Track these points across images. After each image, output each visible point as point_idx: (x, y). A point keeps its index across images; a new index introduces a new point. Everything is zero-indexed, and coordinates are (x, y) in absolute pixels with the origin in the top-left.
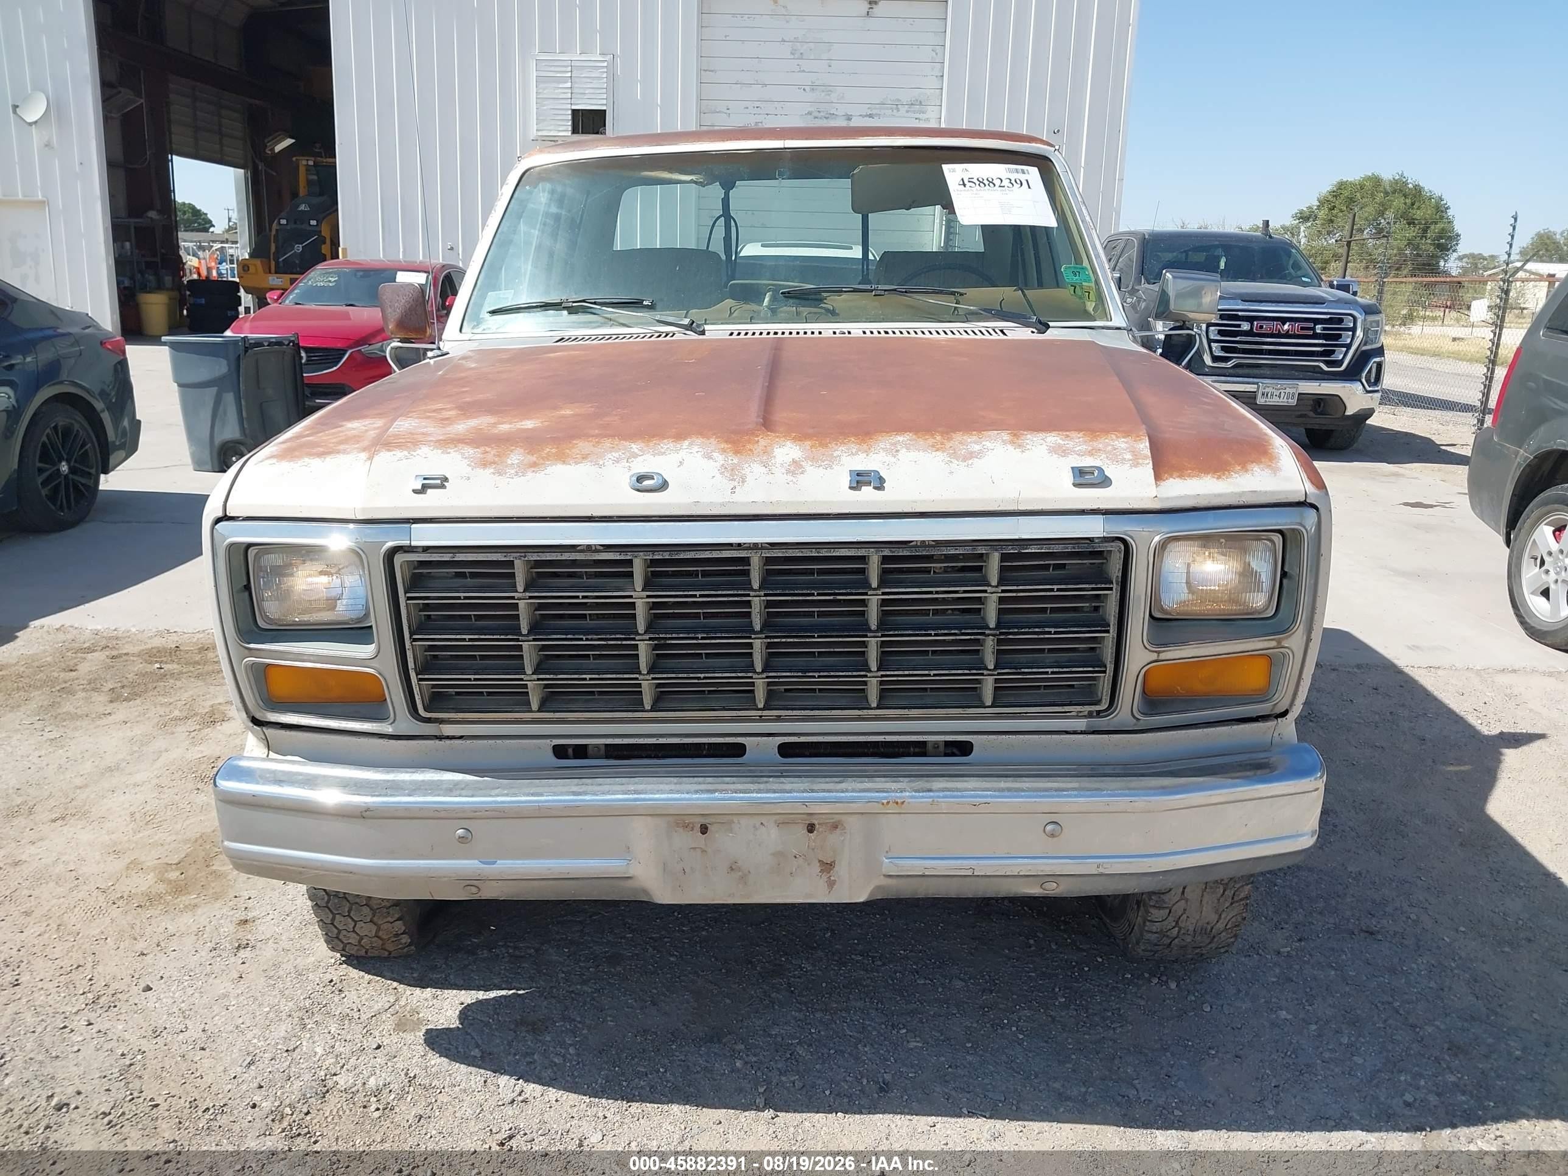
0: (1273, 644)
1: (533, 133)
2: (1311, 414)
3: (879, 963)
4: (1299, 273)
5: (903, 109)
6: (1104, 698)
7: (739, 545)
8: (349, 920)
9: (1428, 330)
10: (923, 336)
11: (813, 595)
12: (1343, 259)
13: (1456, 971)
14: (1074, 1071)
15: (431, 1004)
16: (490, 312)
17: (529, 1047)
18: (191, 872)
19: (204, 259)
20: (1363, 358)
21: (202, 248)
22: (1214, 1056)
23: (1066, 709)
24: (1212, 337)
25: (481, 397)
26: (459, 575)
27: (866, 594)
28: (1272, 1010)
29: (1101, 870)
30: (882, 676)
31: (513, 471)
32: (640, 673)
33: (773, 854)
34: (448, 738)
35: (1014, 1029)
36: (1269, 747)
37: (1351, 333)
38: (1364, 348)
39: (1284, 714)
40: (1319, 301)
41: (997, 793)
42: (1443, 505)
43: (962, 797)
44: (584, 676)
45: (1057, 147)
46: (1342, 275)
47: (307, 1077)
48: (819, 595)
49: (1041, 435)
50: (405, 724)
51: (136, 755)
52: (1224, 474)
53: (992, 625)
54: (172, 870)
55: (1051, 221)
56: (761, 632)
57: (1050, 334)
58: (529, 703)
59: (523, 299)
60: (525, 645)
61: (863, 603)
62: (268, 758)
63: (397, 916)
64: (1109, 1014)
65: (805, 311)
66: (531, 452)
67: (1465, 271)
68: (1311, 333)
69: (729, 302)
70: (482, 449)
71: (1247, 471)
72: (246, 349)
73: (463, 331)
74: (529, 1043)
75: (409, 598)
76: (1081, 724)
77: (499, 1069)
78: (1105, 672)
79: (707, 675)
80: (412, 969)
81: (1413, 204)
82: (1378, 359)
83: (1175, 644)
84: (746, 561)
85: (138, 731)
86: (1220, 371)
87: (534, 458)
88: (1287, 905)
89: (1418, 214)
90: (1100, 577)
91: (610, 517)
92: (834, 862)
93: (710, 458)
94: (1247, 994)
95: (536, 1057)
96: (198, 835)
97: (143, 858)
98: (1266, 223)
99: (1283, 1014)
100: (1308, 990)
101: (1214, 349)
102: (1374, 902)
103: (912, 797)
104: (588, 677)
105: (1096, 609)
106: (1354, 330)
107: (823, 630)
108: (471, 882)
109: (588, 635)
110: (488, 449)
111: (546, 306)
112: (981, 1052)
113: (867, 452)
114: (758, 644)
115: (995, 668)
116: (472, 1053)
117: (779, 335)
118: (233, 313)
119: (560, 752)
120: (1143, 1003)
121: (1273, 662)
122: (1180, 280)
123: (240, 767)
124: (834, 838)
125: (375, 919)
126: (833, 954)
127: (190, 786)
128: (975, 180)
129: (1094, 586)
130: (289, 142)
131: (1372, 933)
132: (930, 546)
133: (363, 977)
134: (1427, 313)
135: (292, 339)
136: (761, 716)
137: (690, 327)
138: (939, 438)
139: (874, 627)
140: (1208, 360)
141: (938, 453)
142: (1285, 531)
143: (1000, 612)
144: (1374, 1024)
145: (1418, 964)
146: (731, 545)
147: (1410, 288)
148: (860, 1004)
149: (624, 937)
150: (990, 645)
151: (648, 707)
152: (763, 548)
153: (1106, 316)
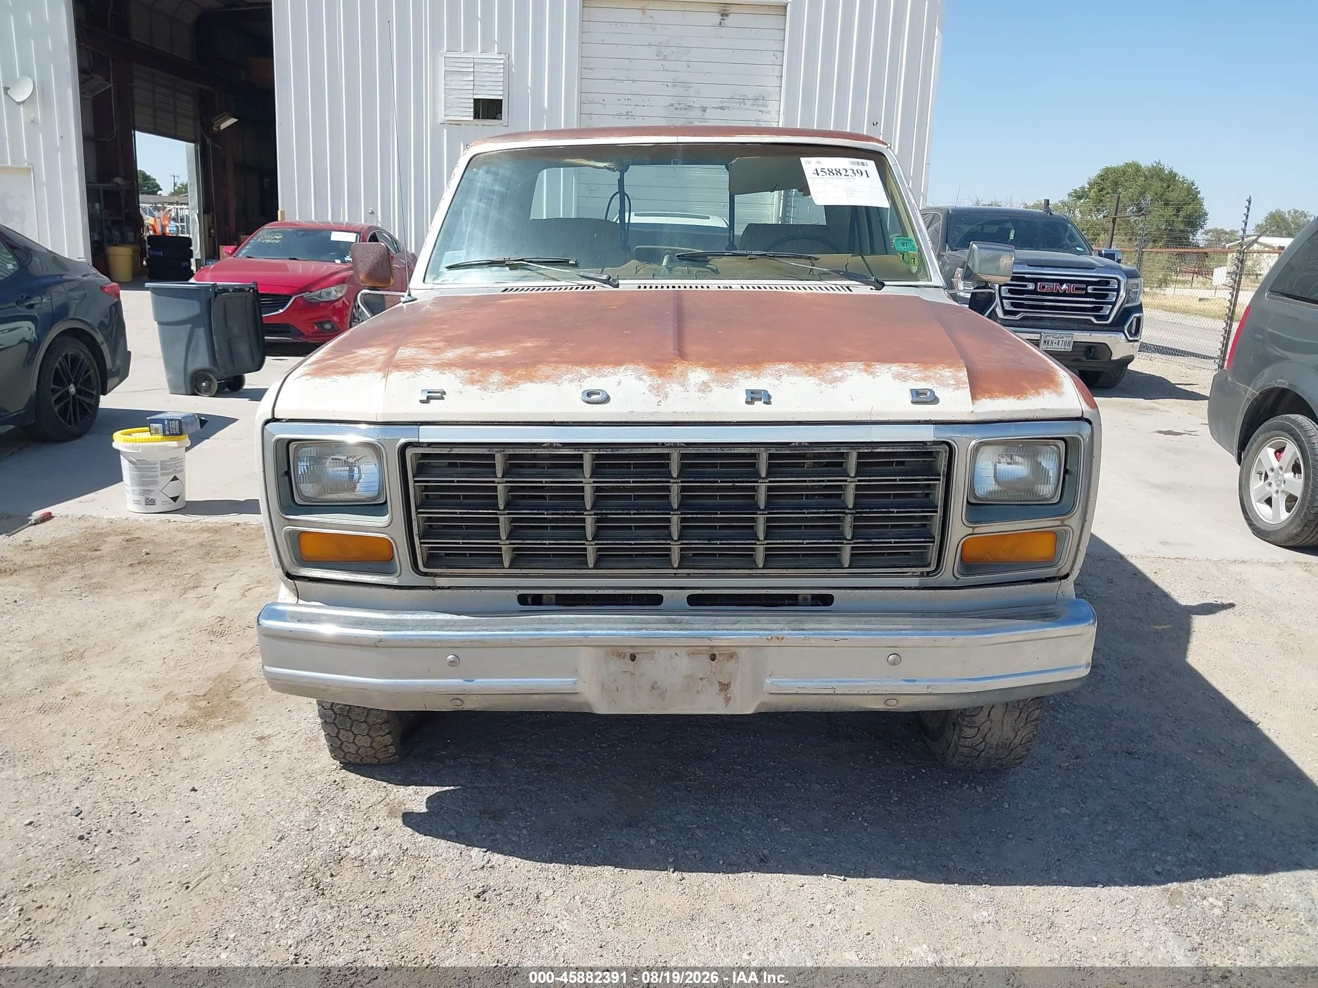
0: (1059, 523)
1: (441, 118)
2: (1084, 359)
3: (754, 771)
4: (1074, 244)
5: (749, 103)
6: (933, 561)
7: (663, 444)
8: (351, 733)
9: (1179, 292)
10: (787, 290)
11: (717, 482)
12: (1110, 232)
13: (1195, 781)
14: (906, 848)
15: (414, 798)
16: (447, 268)
17: (492, 829)
18: (216, 702)
19: (159, 218)
20: (1125, 314)
21: (158, 209)
22: (1012, 839)
23: (905, 570)
24: (1003, 295)
25: (460, 332)
26: (450, 465)
27: (757, 482)
28: (1055, 807)
29: (930, 690)
30: (768, 544)
31: (494, 388)
32: (587, 540)
33: (685, 677)
34: (439, 588)
35: (860, 819)
36: (1055, 601)
37: (1115, 293)
38: (1126, 306)
39: (1066, 576)
40: (1090, 267)
41: (852, 632)
42: (1190, 433)
43: (827, 634)
44: (545, 542)
45: (889, 145)
46: (1109, 246)
47: (326, 848)
48: (722, 482)
49: (887, 365)
50: (409, 577)
51: (159, 615)
52: (1022, 396)
53: (850, 506)
54: (201, 700)
55: (884, 203)
56: (678, 510)
57: (885, 291)
58: (502, 562)
59: (475, 258)
60: (501, 518)
61: (753, 489)
62: (297, 604)
63: (387, 731)
64: (932, 809)
65: (695, 270)
66: (507, 373)
67: (1210, 244)
68: (1084, 292)
69: (634, 262)
70: (470, 371)
71: (1039, 394)
72: (216, 294)
73: (426, 281)
74: (492, 826)
75: (416, 482)
76: (915, 582)
77: (470, 844)
78: (933, 542)
79: (636, 542)
80: (396, 773)
81: (1168, 187)
82: (1137, 315)
83: (985, 522)
84: (667, 456)
85: (157, 596)
86: (1010, 323)
87: (509, 378)
88: (1067, 734)
89: (1172, 195)
90: (931, 471)
91: (567, 422)
92: (730, 683)
93: (641, 379)
94: (1036, 796)
95: (497, 836)
96: (217, 675)
97: (176, 691)
98: (1047, 202)
99: (1064, 810)
100: (1082, 793)
101: (1005, 305)
102: (1132, 731)
103: (790, 634)
104: (547, 542)
105: (927, 495)
106: (1118, 290)
107: (725, 509)
108: (457, 696)
109: (549, 510)
110: (474, 371)
111: (492, 264)
112: (836, 835)
113: (758, 376)
114: (675, 519)
115: (852, 539)
116: (449, 833)
117: (677, 289)
118: (186, 263)
119: (523, 599)
120: (957, 802)
121: (1057, 537)
122: (983, 250)
123: (277, 610)
124: (730, 665)
125: (371, 733)
126: (719, 765)
127: (205, 638)
128: (826, 170)
129: (926, 477)
130: (232, 121)
131: (1130, 754)
132: (805, 446)
133: (359, 779)
134: (1178, 278)
135: (253, 286)
136: (675, 574)
137: (607, 282)
138: (811, 366)
139: (762, 507)
140: (1000, 314)
141: (811, 378)
142: (1067, 439)
143: (857, 497)
144: (1132, 817)
145: (1166, 776)
146: (657, 444)
147: (1166, 256)
148: (742, 800)
149: (557, 751)
150: (848, 521)
151: (591, 566)
152: (680, 447)
153: (927, 277)
